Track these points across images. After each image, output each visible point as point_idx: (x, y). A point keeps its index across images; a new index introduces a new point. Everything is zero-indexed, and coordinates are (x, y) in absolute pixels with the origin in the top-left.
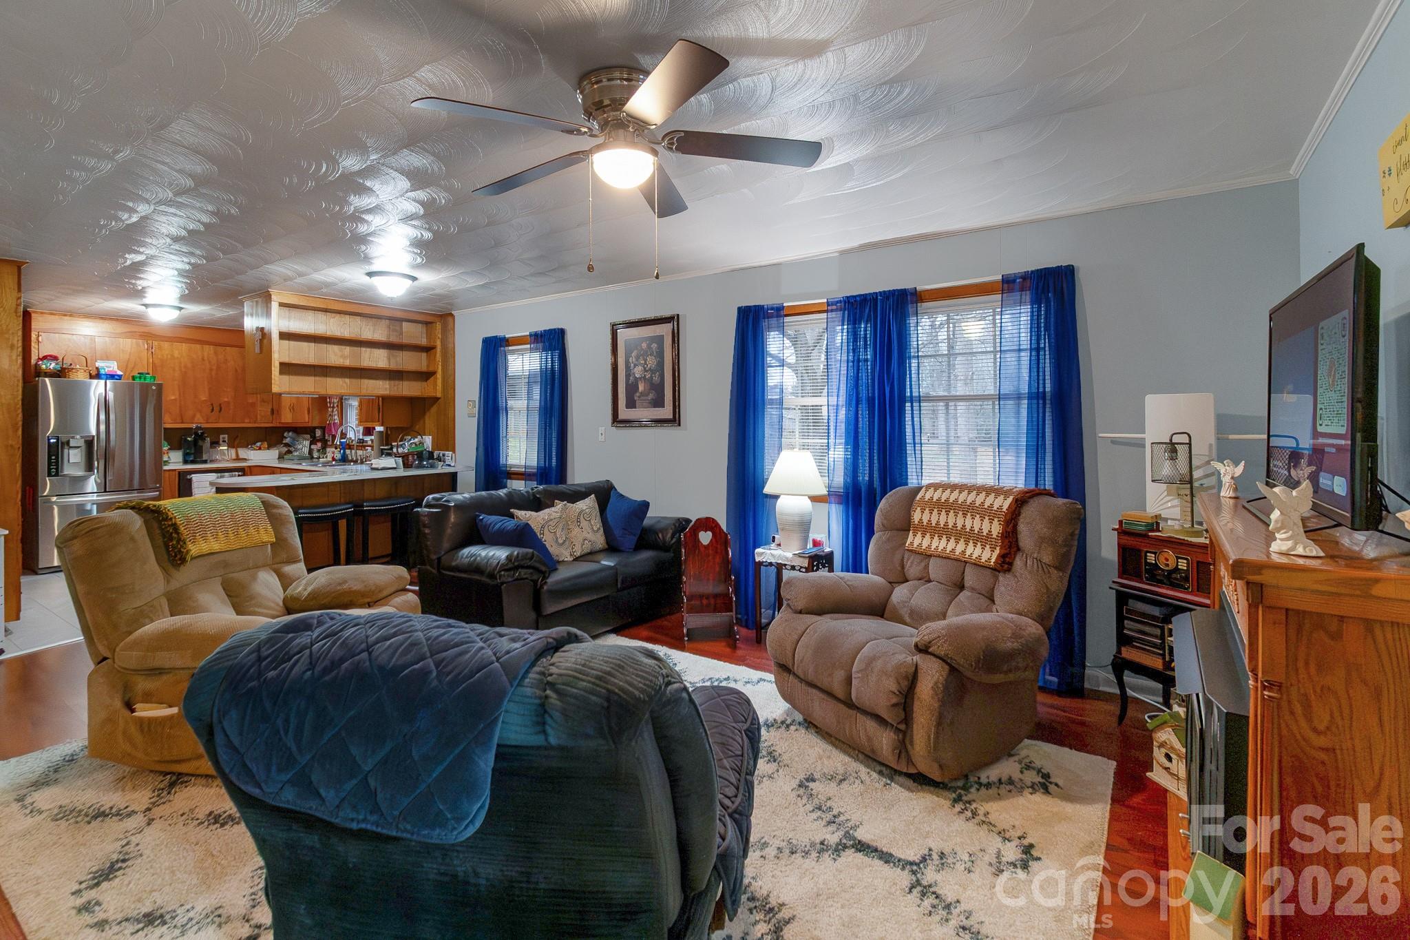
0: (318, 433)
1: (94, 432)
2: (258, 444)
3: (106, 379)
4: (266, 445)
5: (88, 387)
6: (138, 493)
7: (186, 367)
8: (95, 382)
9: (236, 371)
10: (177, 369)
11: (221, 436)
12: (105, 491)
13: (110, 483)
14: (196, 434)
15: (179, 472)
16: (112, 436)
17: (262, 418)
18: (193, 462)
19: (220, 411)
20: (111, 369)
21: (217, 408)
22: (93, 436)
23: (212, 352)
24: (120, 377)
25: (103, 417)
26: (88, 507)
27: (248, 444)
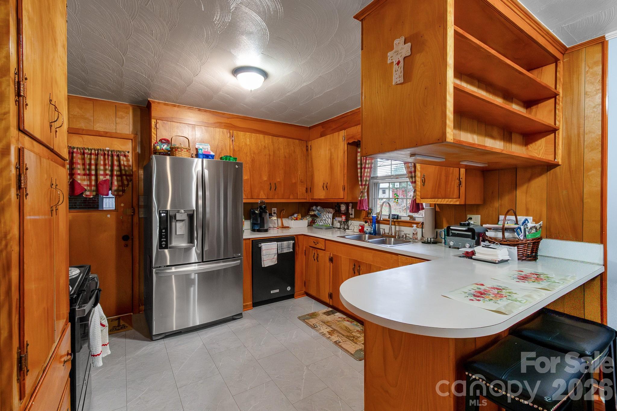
0: (343, 208)
1: (194, 208)
2: (296, 215)
3: (203, 158)
4: (300, 217)
5: (191, 164)
6: (224, 262)
7: (254, 153)
8: (196, 160)
9: (285, 157)
10: (249, 154)
11: (273, 209)
12: (203, 262)
13: (206, 253)
14: (261, 208)
15: (252, 241)
16: (208, 209)
17: (301, 196)
18: (259, 231)
19: (275, 190)
20: (206, 150)
21: (273, 187)
22: (194, 210)
23: (270, 141)
24: (213, 157)
25: (200, 193)
26: (193, 276)
27: (289, 216)
